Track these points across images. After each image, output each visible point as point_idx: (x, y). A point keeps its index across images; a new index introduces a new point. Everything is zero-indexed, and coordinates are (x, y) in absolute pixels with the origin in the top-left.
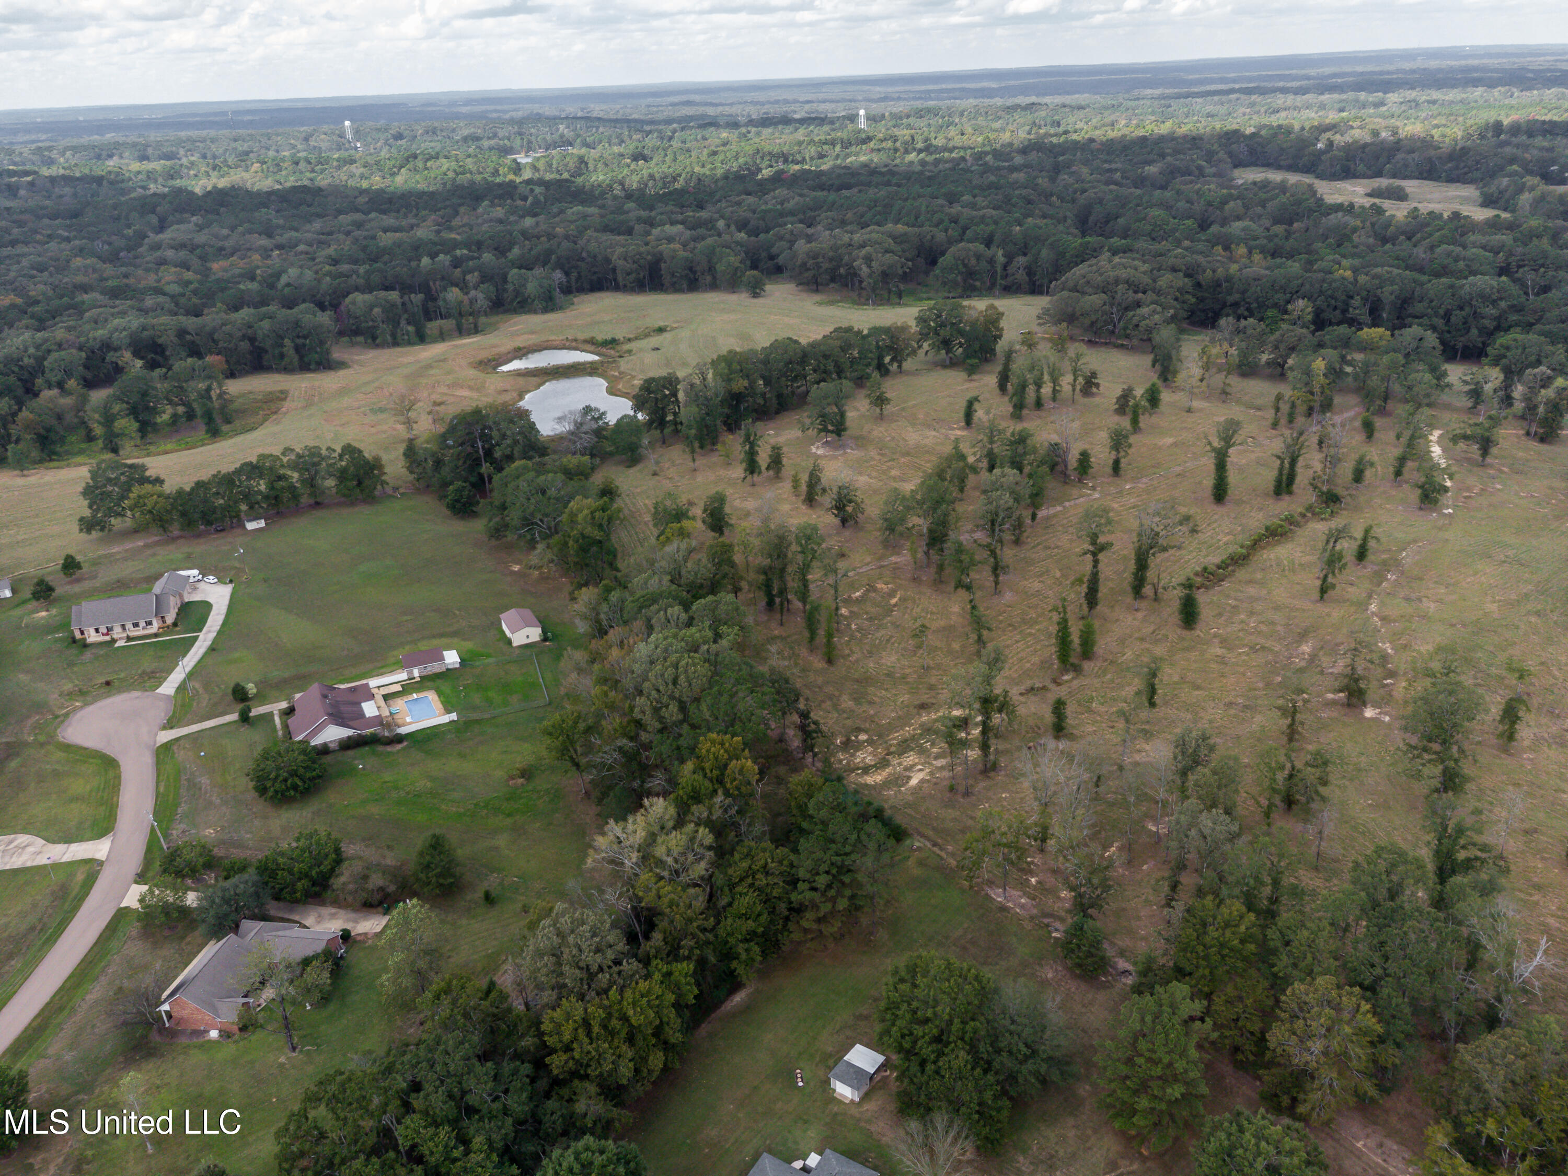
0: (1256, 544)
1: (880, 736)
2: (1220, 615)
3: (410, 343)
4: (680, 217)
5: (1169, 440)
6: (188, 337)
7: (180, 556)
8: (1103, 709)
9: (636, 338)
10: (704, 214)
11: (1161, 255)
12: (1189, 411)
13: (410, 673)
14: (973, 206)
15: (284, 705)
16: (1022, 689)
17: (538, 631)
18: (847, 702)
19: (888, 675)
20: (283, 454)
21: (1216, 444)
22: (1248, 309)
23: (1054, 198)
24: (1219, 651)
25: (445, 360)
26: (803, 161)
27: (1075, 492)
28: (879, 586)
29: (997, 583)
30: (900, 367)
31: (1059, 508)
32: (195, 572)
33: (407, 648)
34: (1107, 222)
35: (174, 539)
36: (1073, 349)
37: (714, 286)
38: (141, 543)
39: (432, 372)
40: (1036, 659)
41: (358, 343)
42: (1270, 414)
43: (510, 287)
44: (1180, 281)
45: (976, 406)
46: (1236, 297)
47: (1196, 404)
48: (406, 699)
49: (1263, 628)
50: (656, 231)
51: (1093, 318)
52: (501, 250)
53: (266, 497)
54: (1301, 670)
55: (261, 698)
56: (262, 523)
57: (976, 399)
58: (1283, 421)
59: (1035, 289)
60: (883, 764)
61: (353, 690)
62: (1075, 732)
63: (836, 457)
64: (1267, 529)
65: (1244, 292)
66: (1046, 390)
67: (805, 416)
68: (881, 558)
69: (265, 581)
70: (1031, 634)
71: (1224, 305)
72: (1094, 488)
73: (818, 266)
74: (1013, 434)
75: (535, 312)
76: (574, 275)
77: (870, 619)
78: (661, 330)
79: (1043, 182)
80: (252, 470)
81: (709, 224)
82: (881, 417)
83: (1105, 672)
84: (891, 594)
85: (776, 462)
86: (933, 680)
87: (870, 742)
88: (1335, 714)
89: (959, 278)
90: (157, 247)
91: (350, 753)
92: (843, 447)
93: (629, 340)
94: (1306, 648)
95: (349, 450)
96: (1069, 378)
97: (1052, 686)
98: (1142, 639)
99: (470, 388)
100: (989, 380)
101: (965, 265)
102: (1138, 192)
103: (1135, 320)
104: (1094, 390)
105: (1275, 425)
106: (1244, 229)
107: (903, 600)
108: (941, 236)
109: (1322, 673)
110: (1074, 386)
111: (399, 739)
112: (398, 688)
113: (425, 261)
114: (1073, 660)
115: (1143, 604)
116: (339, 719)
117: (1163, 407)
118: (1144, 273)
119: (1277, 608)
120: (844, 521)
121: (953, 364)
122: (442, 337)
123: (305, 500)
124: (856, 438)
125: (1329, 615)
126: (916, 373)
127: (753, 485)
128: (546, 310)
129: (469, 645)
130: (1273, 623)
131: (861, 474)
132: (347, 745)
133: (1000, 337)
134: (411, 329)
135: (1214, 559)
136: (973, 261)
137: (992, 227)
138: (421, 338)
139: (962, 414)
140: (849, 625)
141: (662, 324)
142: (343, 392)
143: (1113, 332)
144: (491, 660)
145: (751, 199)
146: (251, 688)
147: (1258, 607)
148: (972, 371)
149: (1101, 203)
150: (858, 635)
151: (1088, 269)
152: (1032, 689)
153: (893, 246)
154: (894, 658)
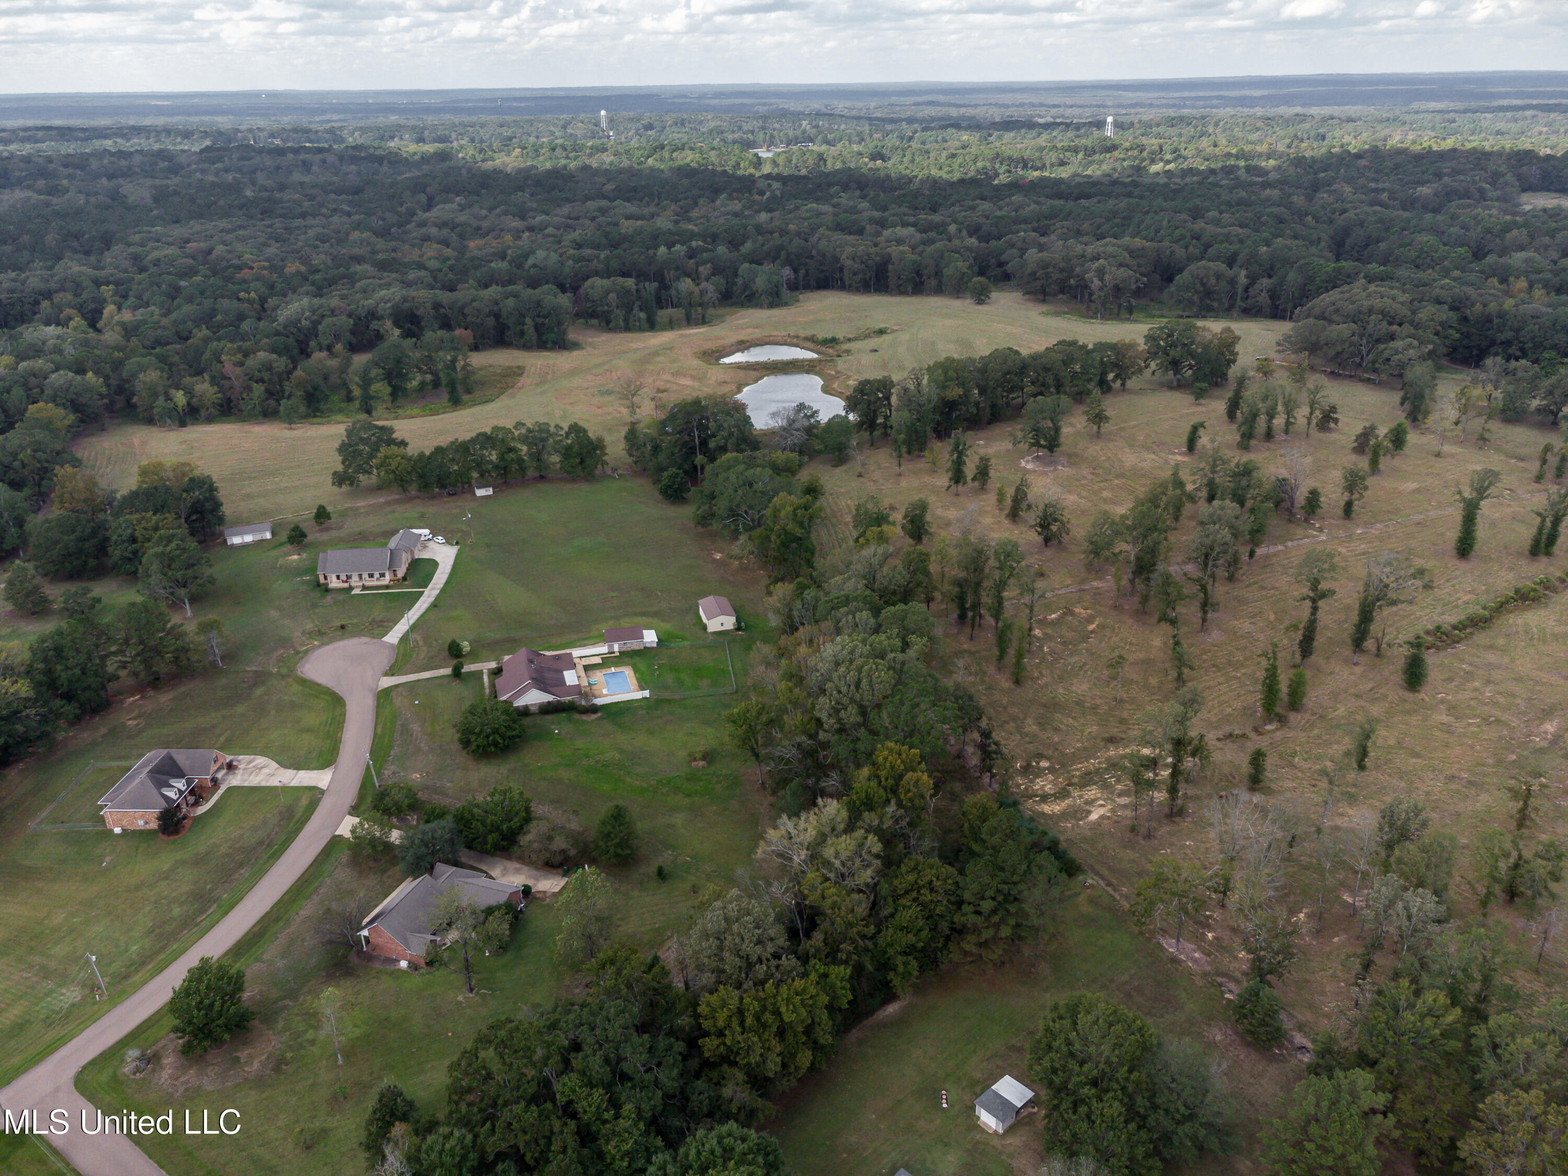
0: (1502, 607)
1: (1063, 765)
2: (1451, 679)
3: (641, 330)
4: (912, 219)
5: (1412, 486)
6: (442, 310)
7: (415, 515)
8: (1306, 765)
9: (856, 339)
10: (936, 218)
11: (1425, 285)
12: (1438, 455)
13: (611, 647)
14: (1217, 222)
15: (493, 665)
16: (1220, 734)
17: (733, 619)
18: (1031, 726)
19: (1077, 703)
20: (515, 427)
21: (1468, 493)
22: (1521, 350)
23: (1309, 218)
24: (1445, 718)
25: (671, 348)
26: (1043, 168)
27: (1299, 532)
28: (1077, 610)
29: (1204, 620)
30: (1123, 385)
31: (1280, 548)
32: (427, 531)
33: (611, 623)
34: (1366, 246)
35: (411, 499)
36: (1314, 380)
37: (939, 291)
38: (382, 500)
39: (658, 359)
40: (1238, 704)
41: (592, 326)
42: (1535, 466)
43: (740, 281)
44: (1444, 314)
45: (1201, 432)
46: (1509, 335)
47: (1447, 448)
48: (605, 671)
49: (1500, 698)
50: (887, 233)
51: (1339, 349)
52: (734, 244)
53: (496, 467)
54: (1542, 751)
55: (474, 656)
56: (489, 491)
57: (1202, 425)
58: (1550, 475)
59: (1277, 313)
60: (1062, 794)
61: (557, 658)
62: (1273, 786)
63: (1045, 473)
64: (1517, 591)
65: (1518, 330)
66: (1279, 421)
67: (1017, 428)
68: (1083, 582)
69: (488, 546)
70: (1236, 678)
71: (1493, 343)
72: (1321, 530)
73: (1048, 276)
74: (1238, 465)
75: (761, 307)
76: (802, 272)
77: (1064, 643)
78: (881, 332)
79: (1298, 200)
80: (486, 440)
81: (940, 228)
82: (1098, 435)
83: (1312, 726)
84: (1090, 620)
85: (983, 474)
86: (1125, 714)
87: (1051, 770)
89: (1195, 298)
90: (423, 224)
91: (549, 717)
92: (1054, 463)
93: (849, 340)
94: (1550, 727)
95: (576, 429)
96: (1306, 410)
97: (1252, 735)
98: (1358, 696)
99: (693, 377)
100: (1217, 406)
101: (1203, 285)
102: (1406, 214)
103: (1386, 354)
104: (1332, 425)
105: (1539, 479)
106: (1526, 261)
107: (1102, 627)
108: (1180, 253)
110: (1309, 419)
111: (594, 709)
112: (598, 660)
113: (662, 250)
114: (1278, 709)
115: (1363, 659)
116: (542, 684)
117: (1407, 450)
118: (1403, 304)
119: (1519, 679)
120: (1047, 540)
121: (1180, 386)
122: (671, 325)
123: (531, 473)
124: (1069, 456)
126: (1140, 392)
127: (957, 495)
128: (772, 306)
129: (667, 626)
130: (1513, 695)
131: (1070, 492)
132: (547, 709)
133: (1234, 361)
134: (643, 315)
135: (1450, 619)
136: (1213, 281)
137: (1236, 247)
138: (652, 325)
139: (1184, 439)
140: (1041, 647)
141: (883, 326)
142: (573, 372)
143: (1360, 365)
144: (686, 643)
145: (986, 206)
146: (466, 646)
147: (1497, 676)
148: (1200, 395)
149: (1362, 225)
150: (1050, 658)
151: (1339, 296)
152: (1231, 735)
153: (1129, 260)
154: (1085, 687)
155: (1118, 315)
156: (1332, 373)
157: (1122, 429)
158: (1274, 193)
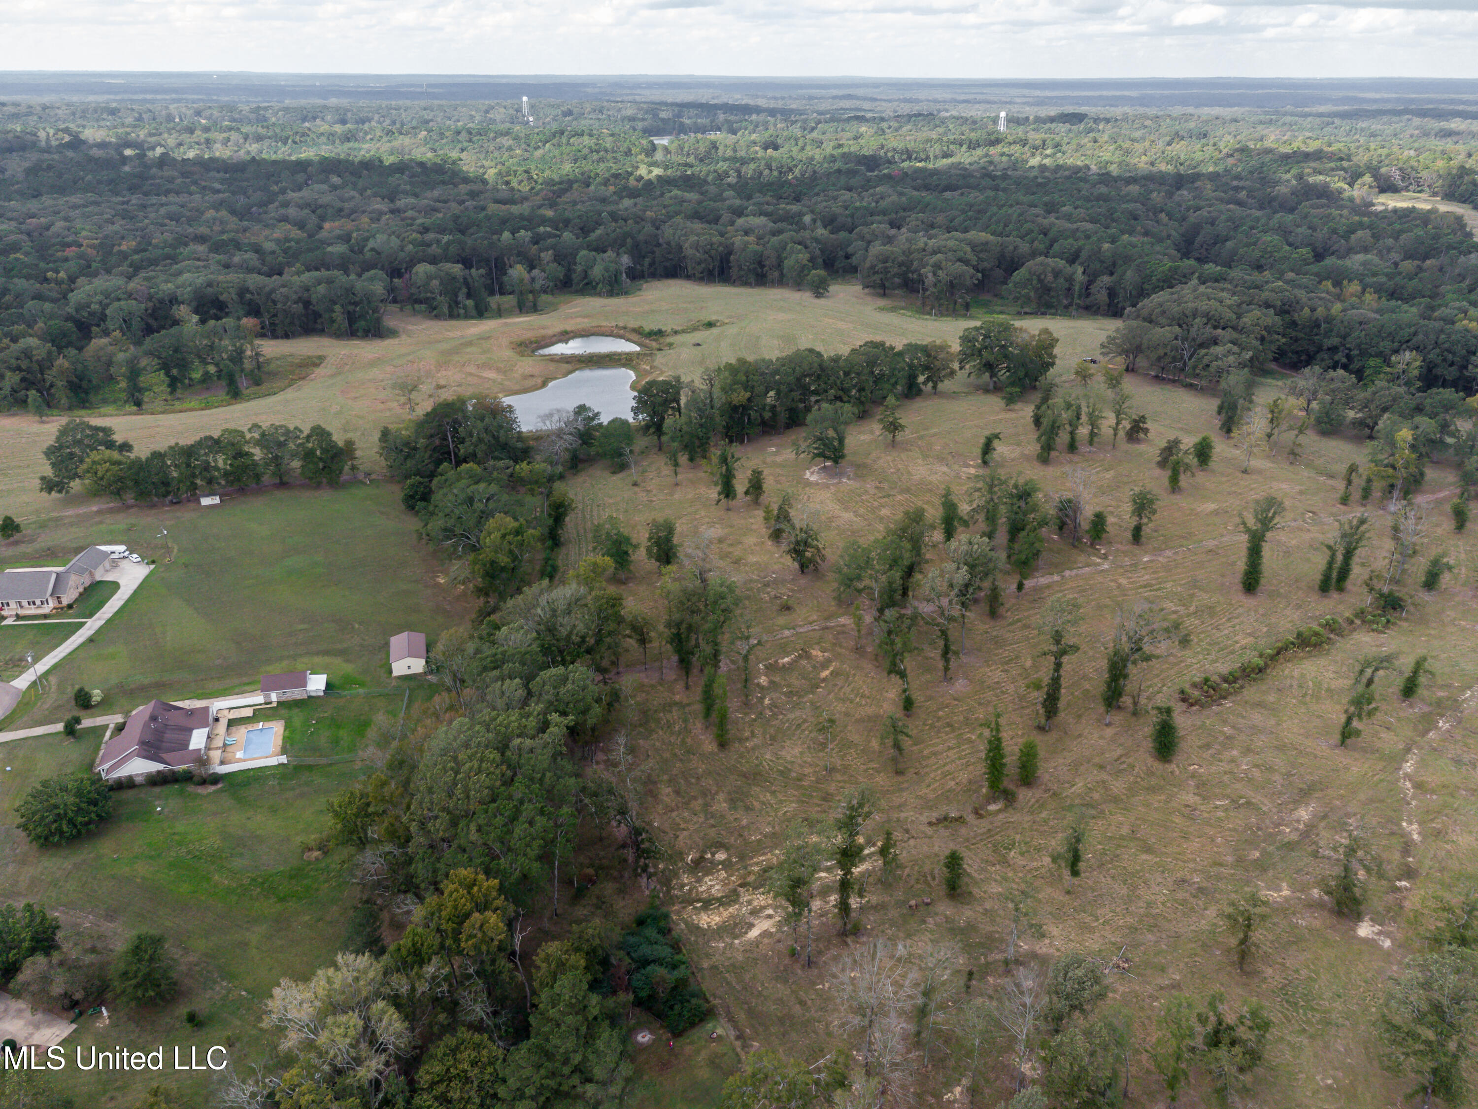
0: (1280, 653)
1: (742, 858)
2: (1207, 746)
3: (467, 317)
4: (770, 208)
5: (1211, 506)
6: (248, 296)
7: (122, 527)
8: (1020, 861)
9: (684, 331)
10: (795, 208)
11: (1256, 287)
12: (1245, 472)
13: (267, 696)
14: (1069, 217)
15: (119, 719)
16: (934, 815)
17: (423, 662)
18: (721, 804)
19: (781, 773)
20: (250, 430)
22: (1348, 356)
23: (1163, 215)
24: (1191, 799)
25: (488, 338)
26: (927, 159)
27: (1082, 558)
28: (814, 653)
29: (946, 669)
30: (935, 387)
31: (1056, 578)
32: (122, 548)
33: (284, 664)
34: (1215, 244)
35: (129, 507)
36: (1129, 384)
37: (781, 282)
38: (95, 509)
39: (468, 350)
40: (964, 777)
41: (420, 312)
42: (1341, 485)
43: (579, 268)
44: (1270, 318)
45: (996, 443)
46: (1335, 341)
47: (1256, 463)
48: (250, 727)
49: (1256, 773)
50: (740, 221)
51: (1161, 352)
52: (585, 231)
53: (226, 474)
54: (1290, 846)
55: (106, 705)
56: (216, 500)
57: (997, 436)
58: (1356, 495)
59: (1115, 312)
60: (731, 898)
61: (191, 712)
62: (976, 891)
63: (827, 486)
64: (1299, 635)
65: (1344, 337)
66: (1083, 431)
67: (801, 437)
68: (828, 618)
69: (186, 566)
70: (970, 741)
71: (1320, 349)
72: (1105, 557)
73: (886, 271)
74: (1016, 486)
75: (599, 295)
76: (647, 261)
77: (790, 694)
78: (710, 325)
79: (1157, 197)
80: (214, 444)
81: (794, 220)
82: (893, 444)
83: (1042, 806)
84: (824, 665)
85: (756, 487)
86: (832, 788)
87: (727, 865)
88: (1317, 923)
89: (1032, 294)
90: (286, 205)
91: (157, 790)
92: (841, 474)
93: (676, 332)
94: (1304, 814)
96: (1111, 419)
97: (971, 818)
98: (1102, 767)
99: (498, 370)
100: (1026, 411)
101: (1040, 281)
102: (1259, 213)
103: (1206, 361)
104: (1141, 435)
105: (1344, 501)
106: (1364, 264)
107: (835, 674)
108: (1024, 247)
109: (1315, 855)
110: (1116, 430)
111: (216, 779)
112: (248, 712)
113: (506, 235)
114: (1006, 783)
115: (1117, 718)
116: (150, 750)
117: (1214, 463)
118: (1229, 307)
119: (1281, 748)
120: (803, 567)
121: (997, 389)
122: (500, 313)
123: (266, 479)
124: (858, 466)
125: (1347, 768)
126: (953, 395)
127: (729, 509)
128: (611, 294)
129: (348, 668)
130: (1271, 769)
131: (846, 509)
132: (156, 781)
133: (1053, 364)
134: (470, 303)
135: (1224, 668)
136: (1050, 277)
137: (1081, 243)
138: (481, 312)
139: (978, 451)
140: (762, 699)
141: (714, 318)
142: (374, 363)
143: (1183, 370)
144: (361, 691)
145: (846, 195)
146: (97, 695)
147: (1259, 742)
148: (1010, 400)
149: (1212, 224)
150: (768, 713)
151: (1167, 297)
152: (946, 819)
153: (970, 256)
154: (796, 751)
155: (954, 310)
156: (1157, 377)
157: (921, 438)
158: (1134, 189)
